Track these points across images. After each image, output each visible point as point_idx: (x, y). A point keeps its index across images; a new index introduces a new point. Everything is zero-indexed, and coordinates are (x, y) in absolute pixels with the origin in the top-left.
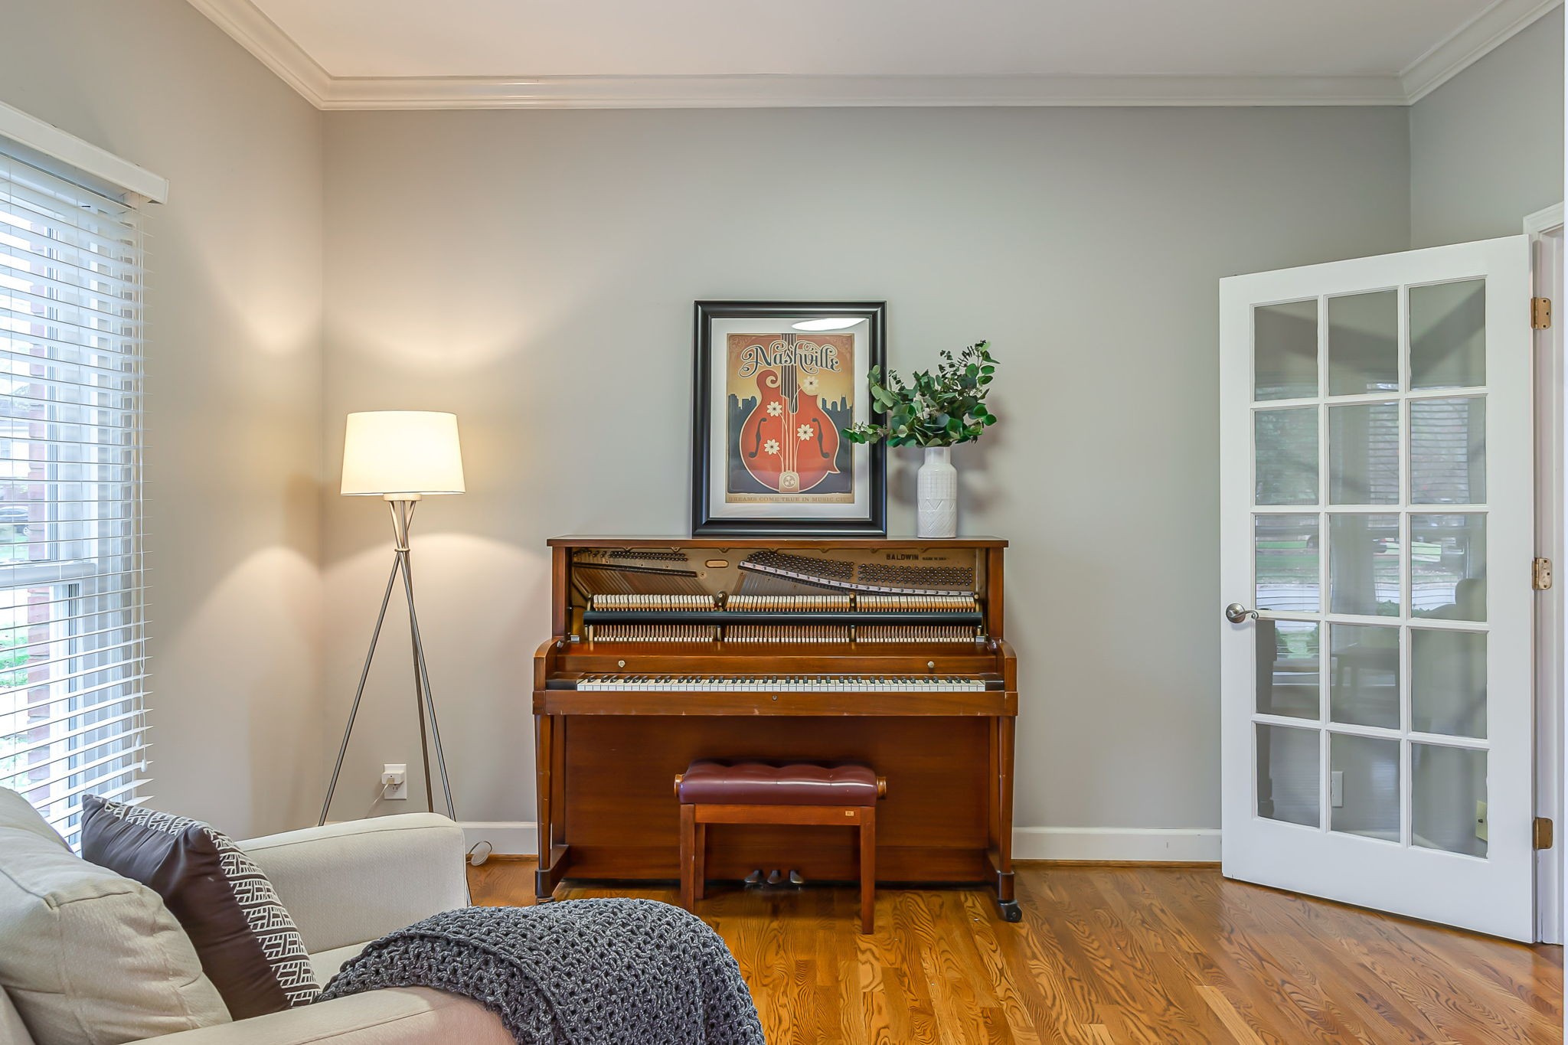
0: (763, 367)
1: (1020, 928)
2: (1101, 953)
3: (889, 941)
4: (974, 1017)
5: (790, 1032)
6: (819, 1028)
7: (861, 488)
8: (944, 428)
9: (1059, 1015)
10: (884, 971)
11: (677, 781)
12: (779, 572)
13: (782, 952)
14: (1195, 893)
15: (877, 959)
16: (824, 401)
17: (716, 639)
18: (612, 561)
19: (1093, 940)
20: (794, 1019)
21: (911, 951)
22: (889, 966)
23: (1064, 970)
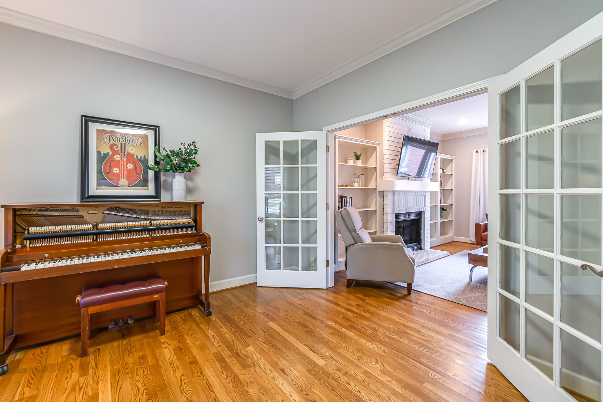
0: (112, 142)
1: (212, 317)
2: (239, 320)
3: (172, 336)
4: (212, 358)
5: (145, 394)
6: (156, 387)
7: (152, 185)
8: (183, 167)
9: (237, 347)
10: (174, 349)
11: (77, 298)
12: (120, 214)
13: (131, 354)
14: (253, 293)
15: (170, 345)
16: (137, 156)
17: (93, 240)
18: (39, 213)
19: (235, 316)
20: (145, 386)
21: (181, 338)
22: (175, 347)
23: (231, 329)
